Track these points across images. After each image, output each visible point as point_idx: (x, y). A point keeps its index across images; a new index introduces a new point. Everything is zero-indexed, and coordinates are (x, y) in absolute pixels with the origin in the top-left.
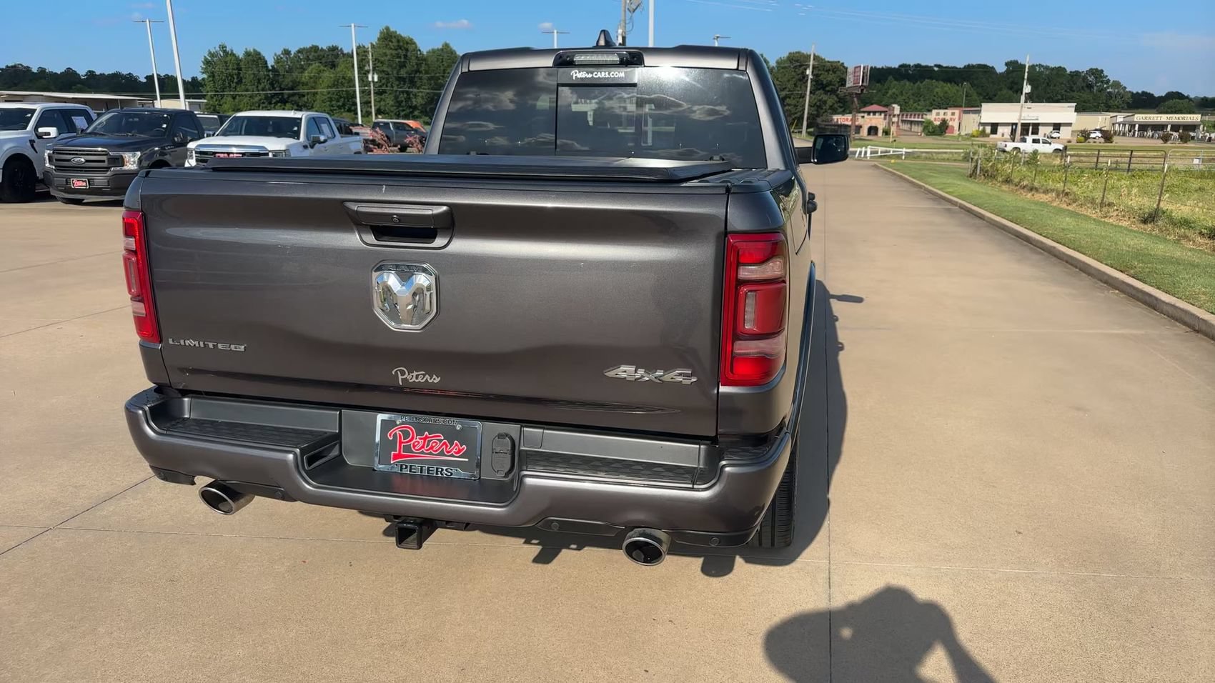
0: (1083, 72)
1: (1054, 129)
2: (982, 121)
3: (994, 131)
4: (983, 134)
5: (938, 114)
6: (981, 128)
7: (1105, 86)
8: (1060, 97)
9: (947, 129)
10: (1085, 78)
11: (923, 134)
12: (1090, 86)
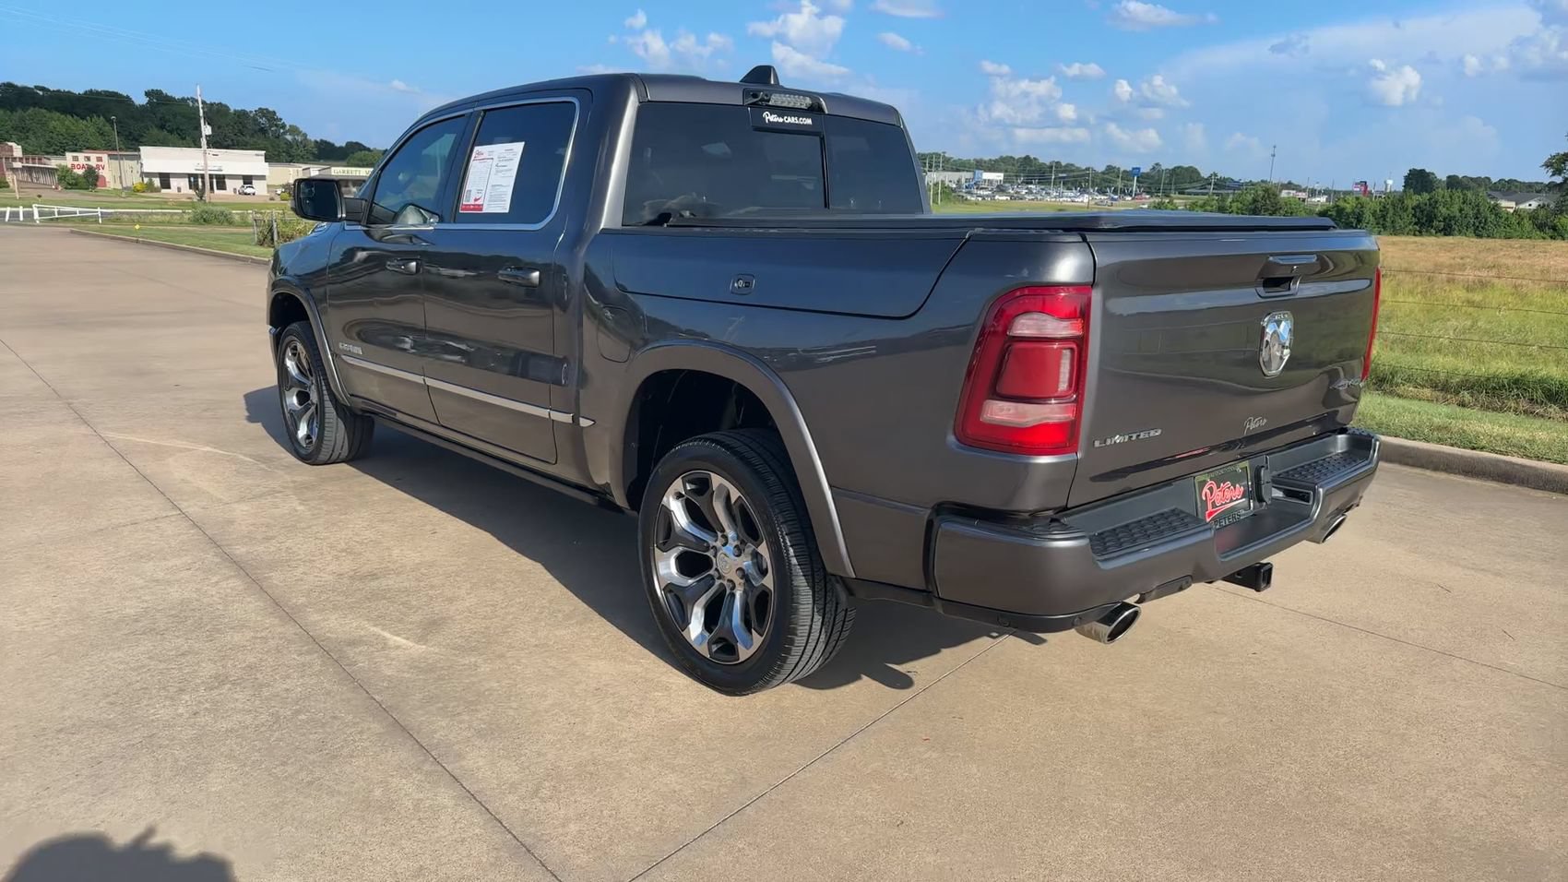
0: (251, 112)
1: (244, 183)
2: (145, 170)
3: (166, 185)
4: (150, 187)
5: (76, 159)
6: (146, 180)
7: (282, 131)
8: (230, 142)
9: (97, 180)
10: (255, 120)
11: (60, 188)
12: (263, 131)
